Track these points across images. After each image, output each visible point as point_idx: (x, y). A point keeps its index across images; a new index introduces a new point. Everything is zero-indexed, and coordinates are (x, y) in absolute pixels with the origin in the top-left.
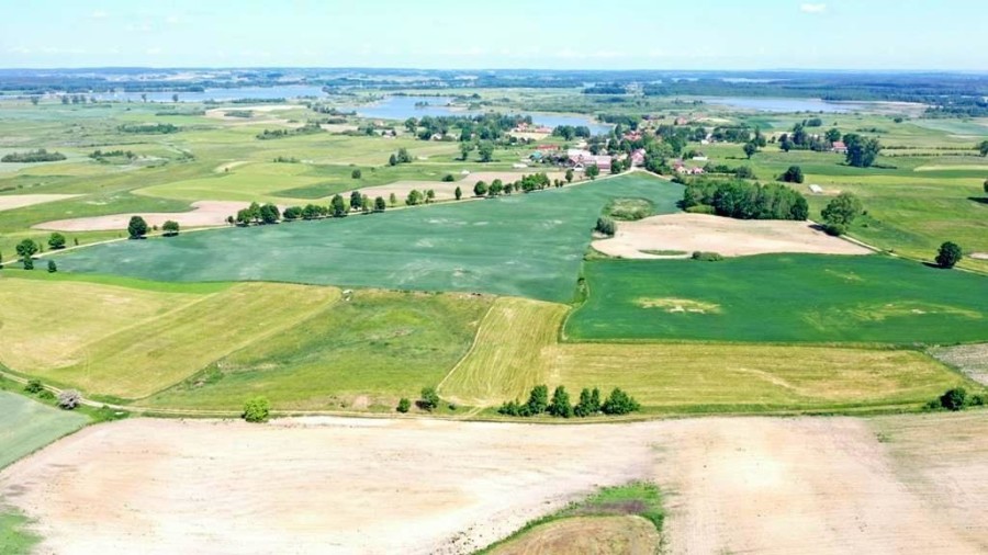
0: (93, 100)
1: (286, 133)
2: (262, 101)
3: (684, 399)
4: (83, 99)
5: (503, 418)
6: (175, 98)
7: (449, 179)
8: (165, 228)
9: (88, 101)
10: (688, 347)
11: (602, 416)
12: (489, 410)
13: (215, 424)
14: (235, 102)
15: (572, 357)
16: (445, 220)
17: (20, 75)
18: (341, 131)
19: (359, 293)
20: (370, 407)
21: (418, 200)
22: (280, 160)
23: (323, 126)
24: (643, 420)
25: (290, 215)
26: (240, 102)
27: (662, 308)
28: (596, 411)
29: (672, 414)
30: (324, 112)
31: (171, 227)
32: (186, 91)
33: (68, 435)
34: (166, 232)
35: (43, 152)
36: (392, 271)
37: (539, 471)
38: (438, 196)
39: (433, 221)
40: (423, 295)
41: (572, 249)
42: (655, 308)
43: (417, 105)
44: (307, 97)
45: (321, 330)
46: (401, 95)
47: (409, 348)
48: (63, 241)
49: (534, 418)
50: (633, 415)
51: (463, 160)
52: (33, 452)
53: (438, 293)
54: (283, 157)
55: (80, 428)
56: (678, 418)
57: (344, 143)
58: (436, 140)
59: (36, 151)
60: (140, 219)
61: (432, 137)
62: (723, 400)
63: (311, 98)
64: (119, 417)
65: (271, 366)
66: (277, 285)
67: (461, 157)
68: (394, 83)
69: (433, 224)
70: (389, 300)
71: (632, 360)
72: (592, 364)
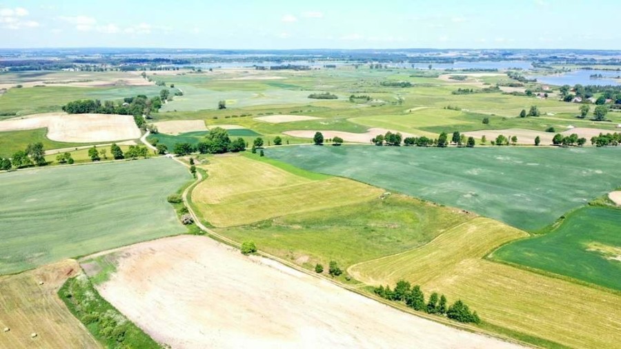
0: (386, 67)
1: (472, 91)
2: (482, 70)
3: (530, 328)
4: (381, 67)
5: (373, 296)
6: (430, 67)
7: (551, 130)
8: (334, 140)
9: (383, 68)
10: (591, 291)
11: (444, 318)
12: (368, 288)
13: (228, 249)
14: (464, 70)
15: (480, 271)
16: (508, 158)
17: (366, 53)
18: (510, 92)
19: (394, 196)
20: (304, 264)
21: (503, 142)
22: (449, 108)
23: (501, 88)
24: (473, 332)
25: (409, 142)
26: (467, 70)
27: (603, 254)
28: (442, 313)
29: (504, 336)
30: (515, 79)
31: (338, 141)
32: (443, 63)
33: (171, 236)
34: (335, 143)
35: (328, 94)
36: (426, 186)
37: (355, 338)
38: (520, 141)
39: (499, 158)
40: (432, 205)
41: (588, 194)
42: (597, 253)
43: (591, 76)
44: (515, 69)
45: (345, 213)
46: (589, 69)
47: (384, 236)
48: (280, 141)
49: (394, 303)
50: (470, 326)
51: (582, 118)
52: (150, 240)
53: (442, 206)
54: (451, 106)
55: (180, 234)
56: (504, 340)
57: (504, 100)
58: (576, 102)
59: (325, 93)
60: (320, 134)
61: (573, 100)
62: (569, 341)
63: (518, 69)
64: (200, 234)
65: (298, 227)
66: (354, 182)
67: (580, 116)
68: (593, 60)
69: (499, 160)
70: (407, 204)
71: (529, 287)
72: (489, 280)
